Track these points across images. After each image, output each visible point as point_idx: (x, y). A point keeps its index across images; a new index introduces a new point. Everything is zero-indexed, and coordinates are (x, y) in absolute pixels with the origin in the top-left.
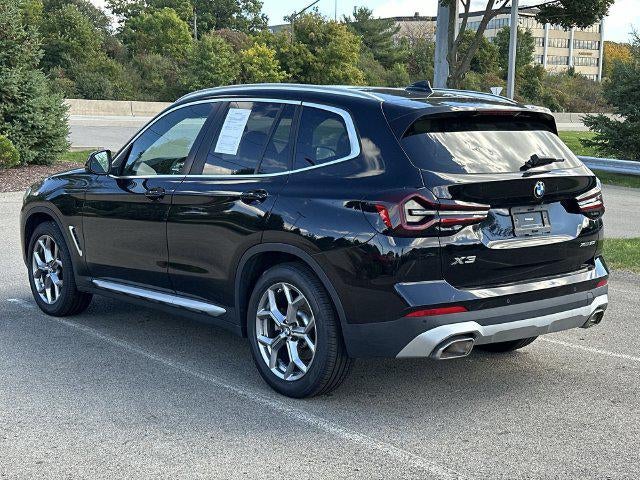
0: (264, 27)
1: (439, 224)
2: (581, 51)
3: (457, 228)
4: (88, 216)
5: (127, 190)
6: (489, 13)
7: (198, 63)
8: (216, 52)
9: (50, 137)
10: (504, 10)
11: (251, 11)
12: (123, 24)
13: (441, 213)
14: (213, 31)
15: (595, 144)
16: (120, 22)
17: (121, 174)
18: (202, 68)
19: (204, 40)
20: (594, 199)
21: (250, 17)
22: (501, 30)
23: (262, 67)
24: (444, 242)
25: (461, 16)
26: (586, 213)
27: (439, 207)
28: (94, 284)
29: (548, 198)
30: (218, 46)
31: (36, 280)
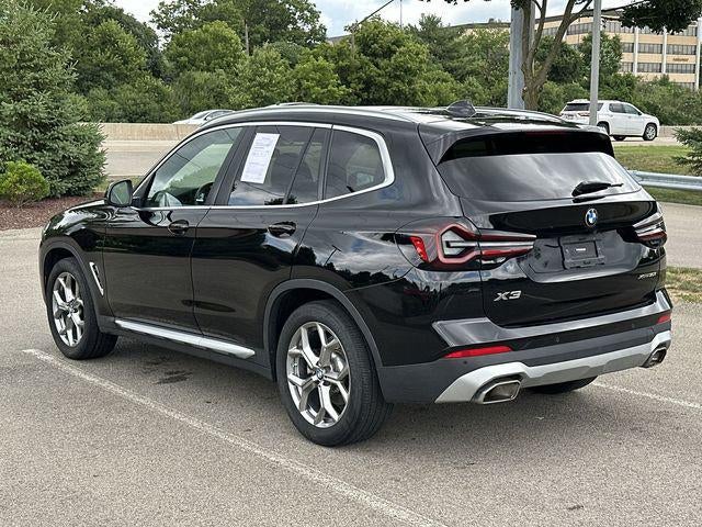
0: (323, 39)
1: (480, 257)
2: (676, 56)
3: (500, 260)
4: (109, 251)
5: (151, 223)
6: (568, 18)
7: (250, 80)
8: (271, 68)
9: (84, 167)
10: (586, 12)
11: (307, 21)
12: (169, 39)
13: (482, 244)
14: (266, 44)
15: (690, 161)
16: (166, 37)
17: (143, 206)
18: (255, 86)
19: (257, 55)
20: (655, 227)
21: (307, 28)
22: (586, 35)
23: (320, 83)
24: (487, 276)
25: (537, 21)
26: (645, 241)
27: (479, 238)
28: (117, 325)
29: (601, 226)
30: (271, 62)
31: (57, 321)
